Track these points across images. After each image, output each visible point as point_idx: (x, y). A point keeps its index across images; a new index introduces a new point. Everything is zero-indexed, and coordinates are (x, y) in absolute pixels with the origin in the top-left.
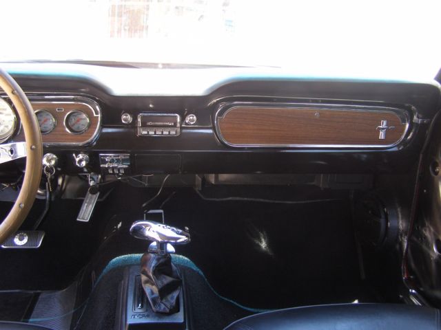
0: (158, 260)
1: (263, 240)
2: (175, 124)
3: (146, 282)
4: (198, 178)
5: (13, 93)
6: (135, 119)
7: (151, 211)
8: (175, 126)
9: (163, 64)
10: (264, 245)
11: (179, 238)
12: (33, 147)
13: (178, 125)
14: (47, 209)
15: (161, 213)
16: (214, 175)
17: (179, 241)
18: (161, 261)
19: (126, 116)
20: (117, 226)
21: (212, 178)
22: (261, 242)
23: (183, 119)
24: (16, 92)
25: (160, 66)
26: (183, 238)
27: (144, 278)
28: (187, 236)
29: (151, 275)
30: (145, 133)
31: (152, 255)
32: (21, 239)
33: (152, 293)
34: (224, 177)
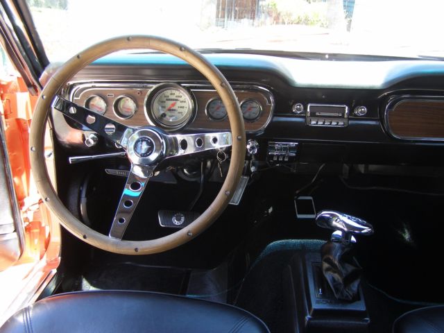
0: (343, 249)
1: (406, 231)
2: (343, 115)
3: (328, 270)
4: (346, 167)
5: (222, 85)
6: (305, 108)
7: (300, 198)
8: (343, 117)
9: (330, 55)
10: (407, 236)
11: (363, 229)
12: (239, 137)
13: (346, 116)
14: (201, 191)
15: (310, 200)
16: (363, 165)
17: (363, 232)
18: (346, 250)
19: (300, 106)
20: (267, 210)
21: (362, 168)
22: (404, 233)
23: (351, 111)
24: (224, 84)
25: (327, 56)
26: (366, 230)
27: (326, 265)
28: (370, 228)
29: (336, 262)
30: (313, 122)
31: (337, 245)
32: (179, 220)
33: (334, 280)
34: (373, 167)
